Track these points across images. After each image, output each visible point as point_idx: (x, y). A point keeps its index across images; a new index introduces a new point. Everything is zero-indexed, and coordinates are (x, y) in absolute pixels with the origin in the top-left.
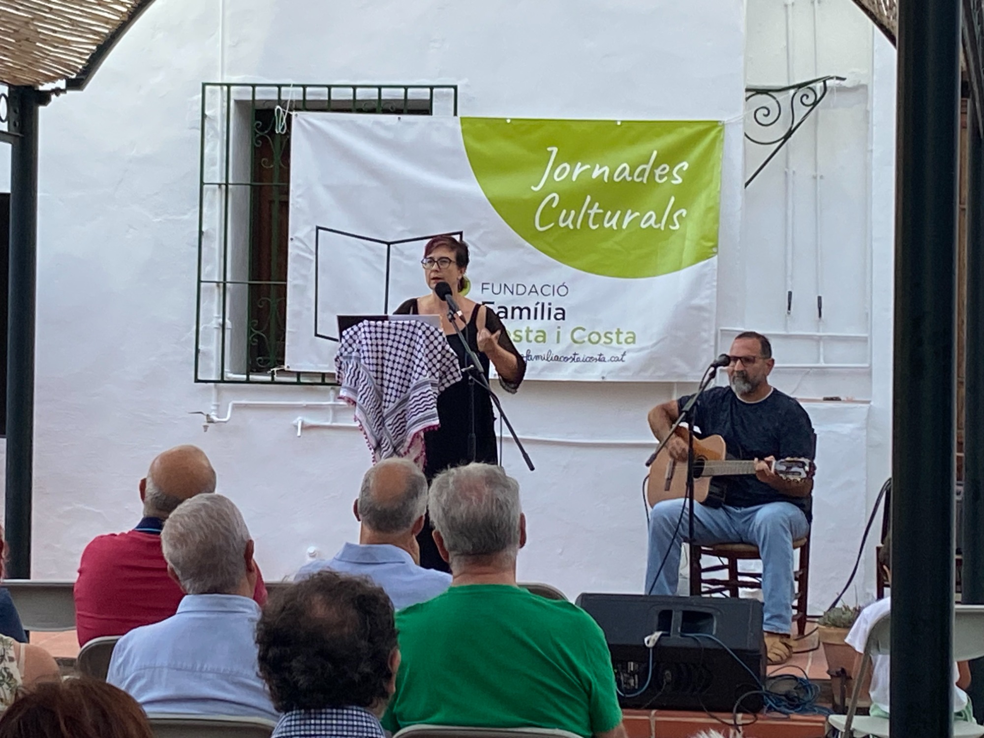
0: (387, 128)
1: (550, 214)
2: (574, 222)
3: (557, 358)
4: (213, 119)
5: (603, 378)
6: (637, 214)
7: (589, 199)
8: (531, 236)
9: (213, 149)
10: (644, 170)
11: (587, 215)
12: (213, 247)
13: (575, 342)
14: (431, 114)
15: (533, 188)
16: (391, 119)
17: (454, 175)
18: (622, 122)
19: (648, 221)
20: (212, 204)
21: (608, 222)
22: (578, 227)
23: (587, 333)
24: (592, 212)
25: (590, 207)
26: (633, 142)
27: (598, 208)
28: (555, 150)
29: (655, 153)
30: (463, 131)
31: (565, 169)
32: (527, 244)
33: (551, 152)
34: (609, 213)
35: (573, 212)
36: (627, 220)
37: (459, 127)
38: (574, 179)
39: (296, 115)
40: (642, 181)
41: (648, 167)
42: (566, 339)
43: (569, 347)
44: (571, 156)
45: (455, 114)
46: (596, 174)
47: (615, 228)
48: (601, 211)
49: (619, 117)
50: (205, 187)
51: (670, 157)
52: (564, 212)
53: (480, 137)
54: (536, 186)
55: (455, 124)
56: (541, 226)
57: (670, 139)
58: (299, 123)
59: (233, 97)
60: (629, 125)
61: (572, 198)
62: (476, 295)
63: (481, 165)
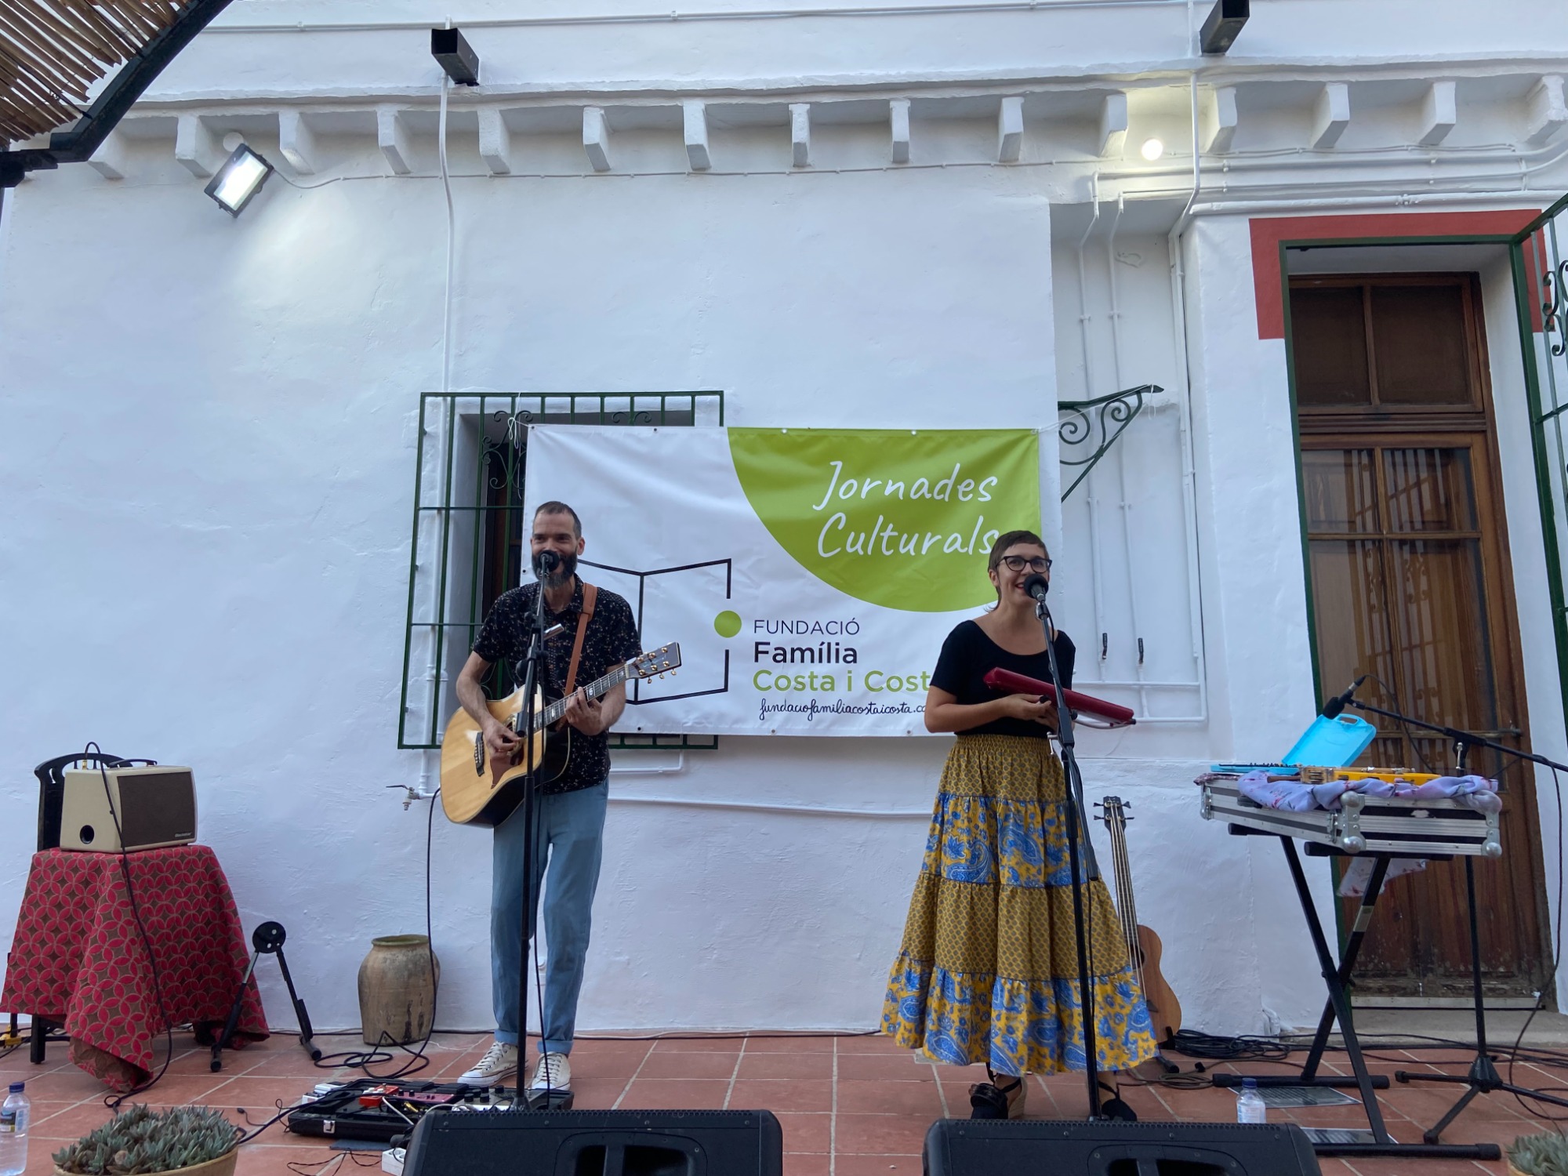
0: (640, 440)
1: (836, 537)
2: (865, 546)
3: (849, 710)
4: (434, 436)
5: (909, 732)
6: (939, 537)
7: (881, 518)
8: (814, 564)
9: (433, 471)
10: (946, 485)
11: (879, 539)
12: (428, 585)
13: (872, 689)
14: (692, 424)
15: (814, 507)
16: (645, 431)
17: (723, 494)
18: (918, 431)
19: (953, 545)
20: (429, 533)
21: (904, 547)
22: (870, 553)
23: (885, 678)
24: (886, 535)
25: (883, 528)
26: (932, 453)
27: (892, 531)
28: (839, 464)
29: (958, 466)
30: (732, 444)
31: (851, 486)
32: (809, 574)
33: (836, 466)
34: (905, 536)
35: (863, 536)
36: (926, 545)
37: (726, 439)
38: (863, 496)
39: (533, 428)
40: (944, 498)
41: (951, 483)
42: (859, 686)
43: (864, 695)
44: (860, 470)
45: (721, 424)
46: (889, 489)
47: (913, 554)
48: (896, 534)
49: (913, 425)
50: (421, 513)
51: (976, 471)
52: (853, 534)
53: (751, 449)
54: (818, 505)
55: (721, 435)
56: (825, 552)
57: (976, 450)
58: (537, 436)
59: (458, 411)
60: (926, 435)
61: (861, 518)
62: (747, 635)
63: (752, 480)
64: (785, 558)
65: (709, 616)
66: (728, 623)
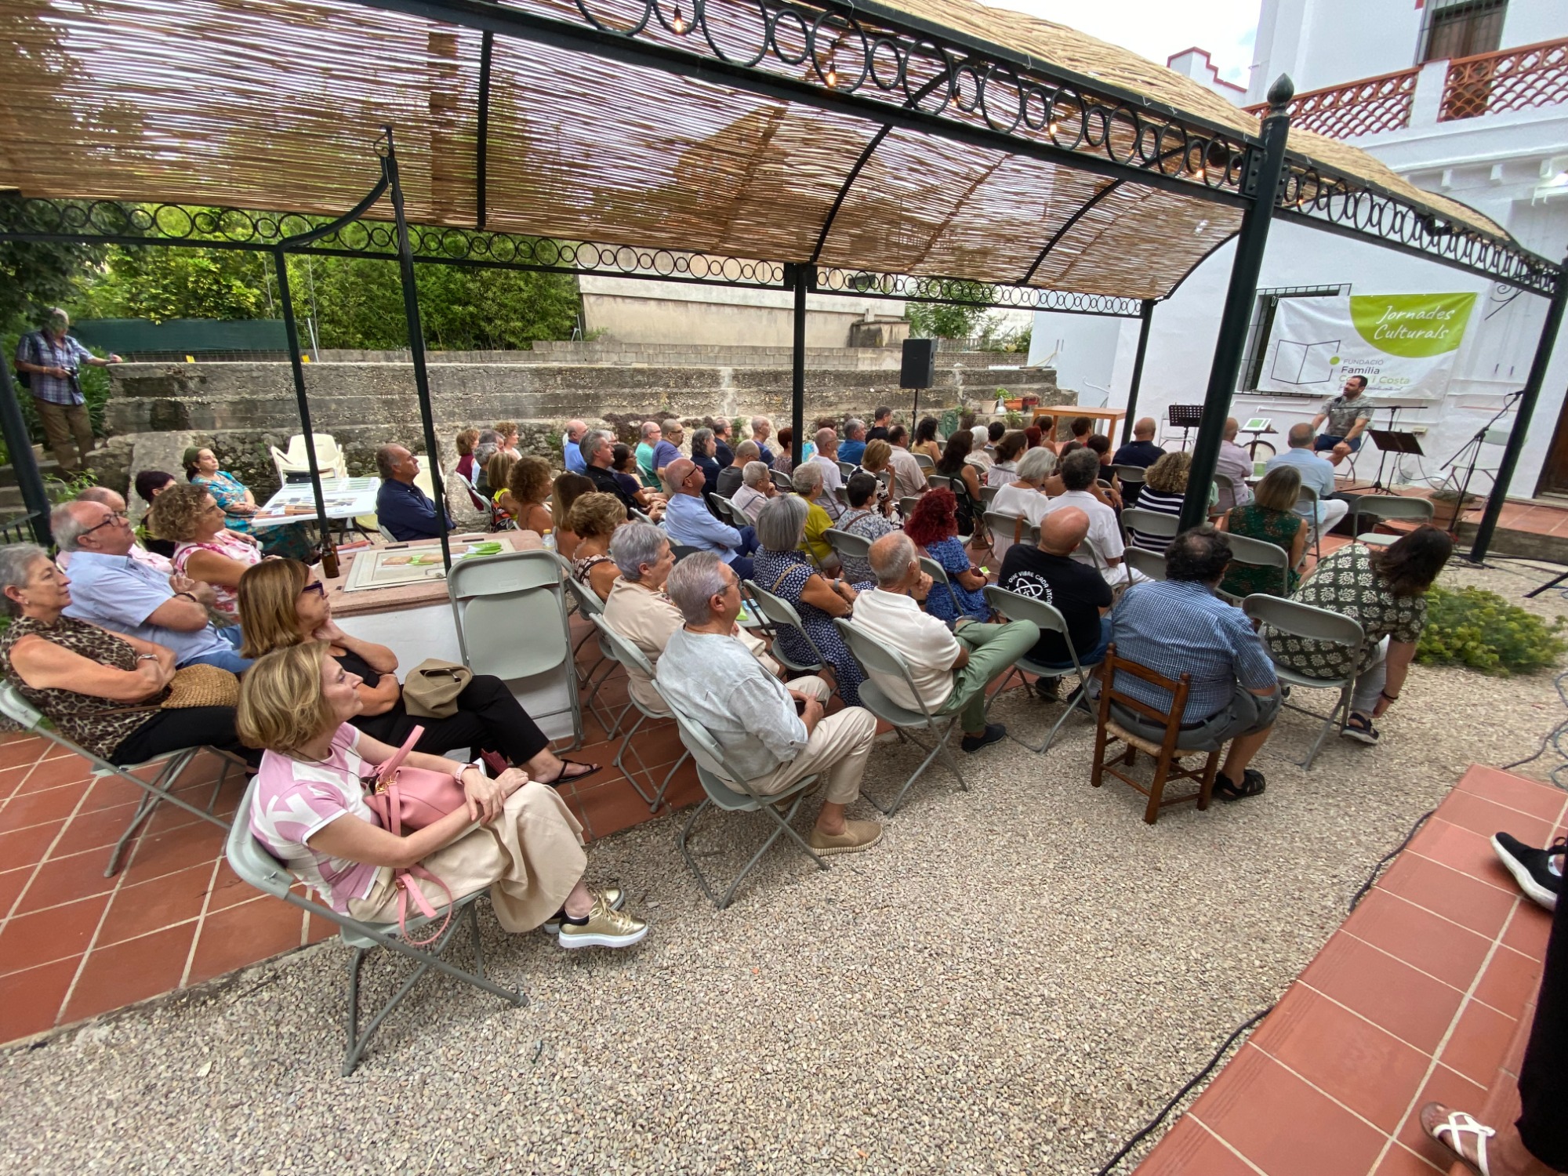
0: (1317, 302)
1: (1383, 332)
2: (1393, 336)
5: (1389, 397)
6: (1424, 332)
7: (1402, 326)
8: (1371, 340)
10: (1432, 314)
11: (1400, 333)
14: (1338, 295)
15: (1377, 322)
16: (1320, 298)
17: (1342, 318)
18: (1426, 294)
19: (1430, 334)
21: (1409, 336)
22: (1395, 337)
23: (1387, 379)
24: (1403, 331)
25: (1402, 329)
26: (1430, 302)
27: (1406, 330)
28: (1391, 307)
29: (1439, 307)
30: (1350, 301)
31: (1394, 314)
32: (1369, 345)
33: (1389, 308)
34: (1411, 332)
35: (1393, 332)
36: (1419, 334)
38: (1397, 318)
39: (1281, 299)
40: (1430, 319)
41: (1434, 313)
42: (1377, 381)
43: (1377, 385)
44: (1397, 309)
45: (1349, 295)
46: (1409, 315)
47: (1412, 338)
49: (1425, 292)
51: (1446, 308)
52: (1390, 331)
53: (1358, 304)
54: (1379, 321)
55: (1347, 299)
56: (1377, 337)
57: (1449, 301)
58: (1279, 302)
60: (1429, 296)
61: (1394, 326)
62: (1341, 364)
63: (1355, 314)
64: (1362, 340)
65: (1328, 357)
66: (1335, 360)
